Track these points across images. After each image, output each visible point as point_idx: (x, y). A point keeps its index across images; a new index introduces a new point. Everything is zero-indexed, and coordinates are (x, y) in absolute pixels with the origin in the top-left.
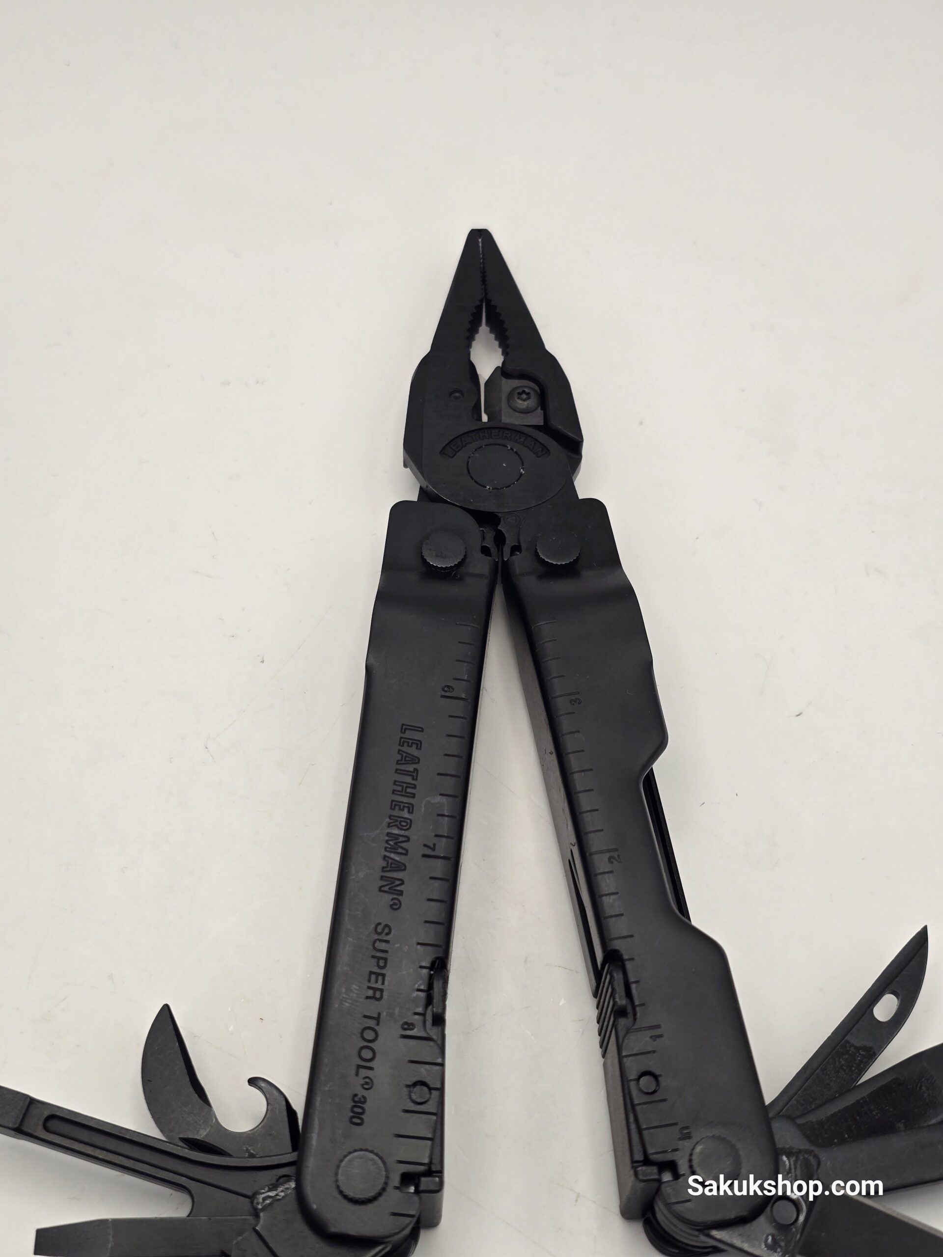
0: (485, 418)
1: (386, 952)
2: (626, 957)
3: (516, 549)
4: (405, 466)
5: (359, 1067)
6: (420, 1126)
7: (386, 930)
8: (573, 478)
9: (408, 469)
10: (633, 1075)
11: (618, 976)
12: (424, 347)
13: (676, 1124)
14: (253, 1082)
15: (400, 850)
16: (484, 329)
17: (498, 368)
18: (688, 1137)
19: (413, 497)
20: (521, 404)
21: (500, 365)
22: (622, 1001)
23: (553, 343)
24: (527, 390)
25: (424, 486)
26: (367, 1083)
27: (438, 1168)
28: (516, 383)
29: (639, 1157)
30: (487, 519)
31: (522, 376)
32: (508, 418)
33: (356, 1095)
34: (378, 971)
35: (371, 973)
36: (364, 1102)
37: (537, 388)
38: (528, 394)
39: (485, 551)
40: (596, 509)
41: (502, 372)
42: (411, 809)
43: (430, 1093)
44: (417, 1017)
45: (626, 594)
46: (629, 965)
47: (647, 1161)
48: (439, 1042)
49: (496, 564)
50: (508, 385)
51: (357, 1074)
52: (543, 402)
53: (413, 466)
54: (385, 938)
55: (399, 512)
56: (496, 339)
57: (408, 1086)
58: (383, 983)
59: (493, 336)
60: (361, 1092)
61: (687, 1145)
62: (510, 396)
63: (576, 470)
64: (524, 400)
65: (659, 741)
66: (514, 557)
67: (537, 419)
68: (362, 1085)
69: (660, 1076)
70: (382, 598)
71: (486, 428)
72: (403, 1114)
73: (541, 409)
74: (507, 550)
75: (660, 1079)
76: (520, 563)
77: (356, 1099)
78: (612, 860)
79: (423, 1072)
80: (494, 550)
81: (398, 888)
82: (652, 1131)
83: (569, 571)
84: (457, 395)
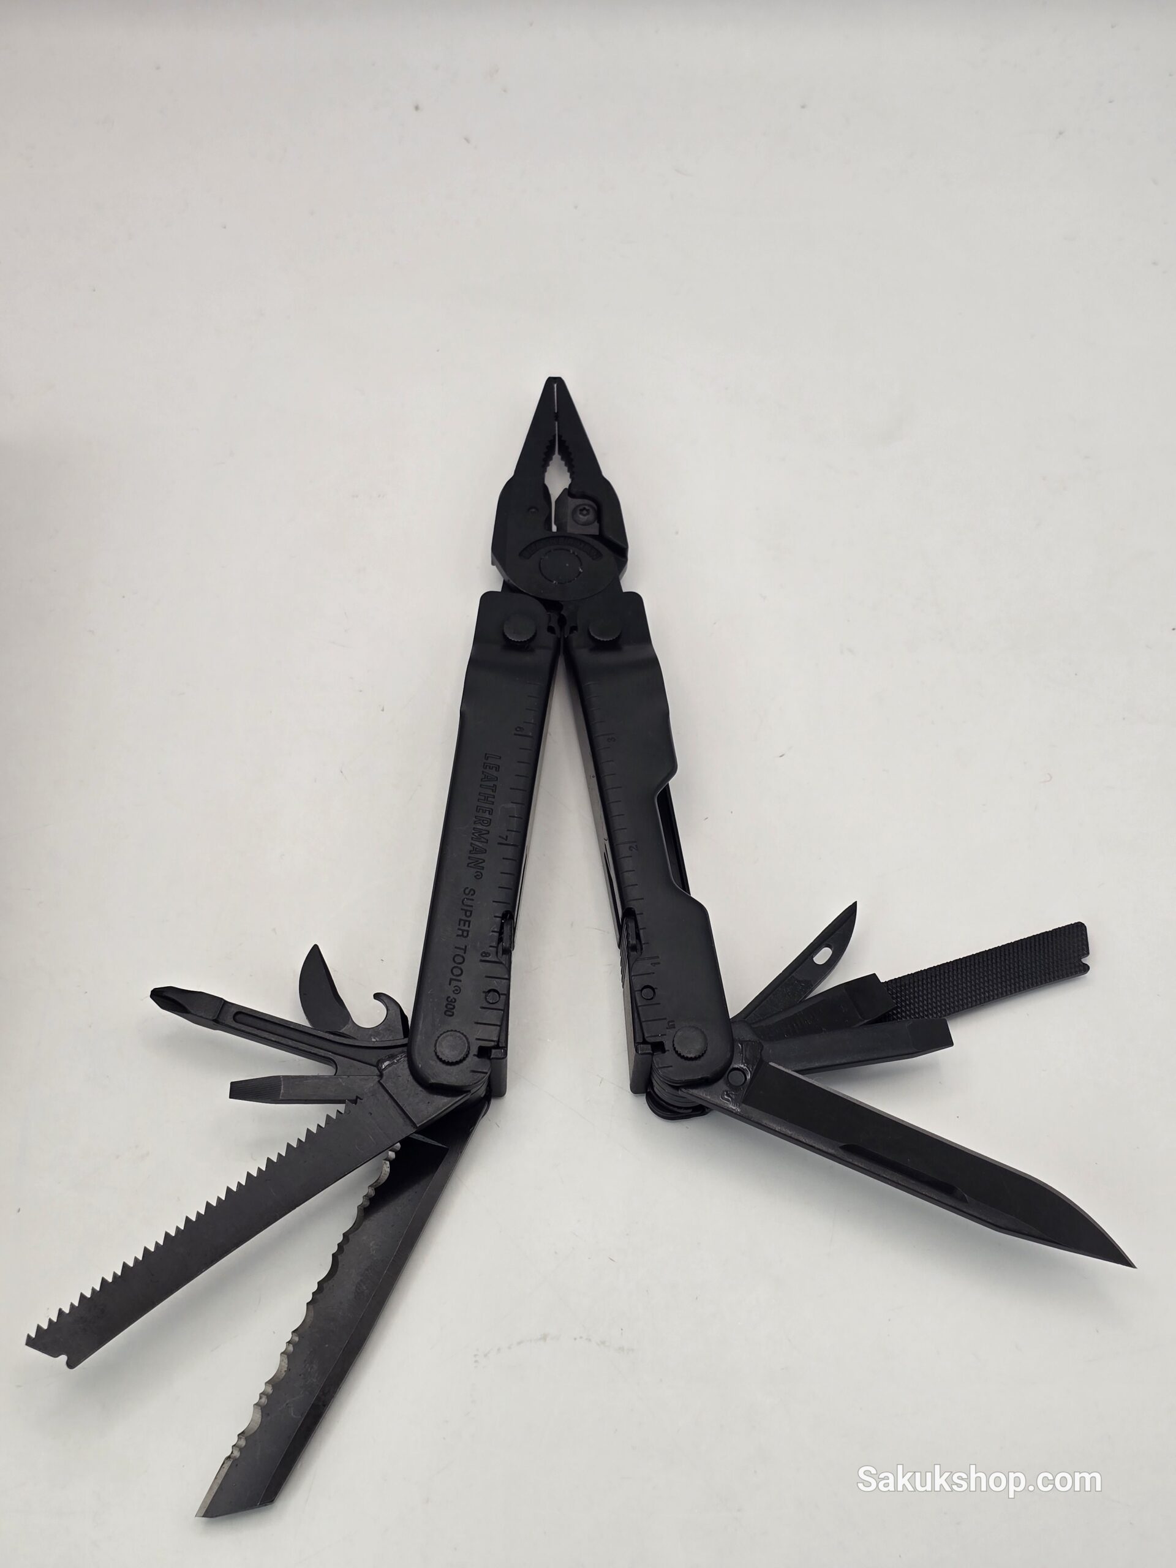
0: (554, 528)
1: (472, 906)
2: (637, 912)
3: (574, 629)
4: (493, 564)
5: (451, 980)
6: (493, 1017)
7: (472, 892)
8: (620, 576)
9: (495, 567)
10: (638, 987)
11: (632, 925)
12: (509, 472)
13: (665, 1019)
14: (378, 996)
15: (483, 840)
16: (556, 457)
17: (566, 489)
18: (673, 1027)
19: (498, 587)
20: (582, 518)
21: (567, 487)
22: (633, 941)
23: (609, 470)
24: (587, 507)
25: (506, 580)
26: (457, 990)
27: (504, 1045)
28: (579, 501)
29: (640, 1040)
30: (551, 605)
31: (584, 496)
32: (572, 529)
33: (449, 997)
34: (464, 918)
35: (460, 920)
36: (455, 1002)
37: (596, 507)
38: (587, 510)
39: (551, 630)
40: (635, 601)
41: (568, 493)
42: (491, 812)
43: (500, 997)
44: (491, 948)
45: (652, 664)
46: (639, 917)
47: (645, 1042)
48: (507, 966)
49: (559, 640)
50: (572, 503)
51: (450, 984)
52: (599, 517)
53: (499, 565)
54: (471, 898)
55: (487, 599)
56: (566, 465)
57: (484, 992)
58: (469, 926)
59: (563, 462)
60: (453, 996)
61: (672, 1031)
62: (574, 511)
63: (622, 570)
64: (584, 515)
65: (671, 767)
66: (571, 635)
67: (594, 530)
68: (454, 991)
69: (656, 988)
70: (474, 664)
71: (555, 537)
72: (480, 1009)
73: (598, 522)
74: (567, 629)
75: (656, 990)
76: (576, 639)
77: (449, 1000)
78: (632, 849)
79: (495, 984)
80: (557, 630)
81: (480, 865)
82: (649, 1023)
83: (613, 646)
84: (533, 510)
